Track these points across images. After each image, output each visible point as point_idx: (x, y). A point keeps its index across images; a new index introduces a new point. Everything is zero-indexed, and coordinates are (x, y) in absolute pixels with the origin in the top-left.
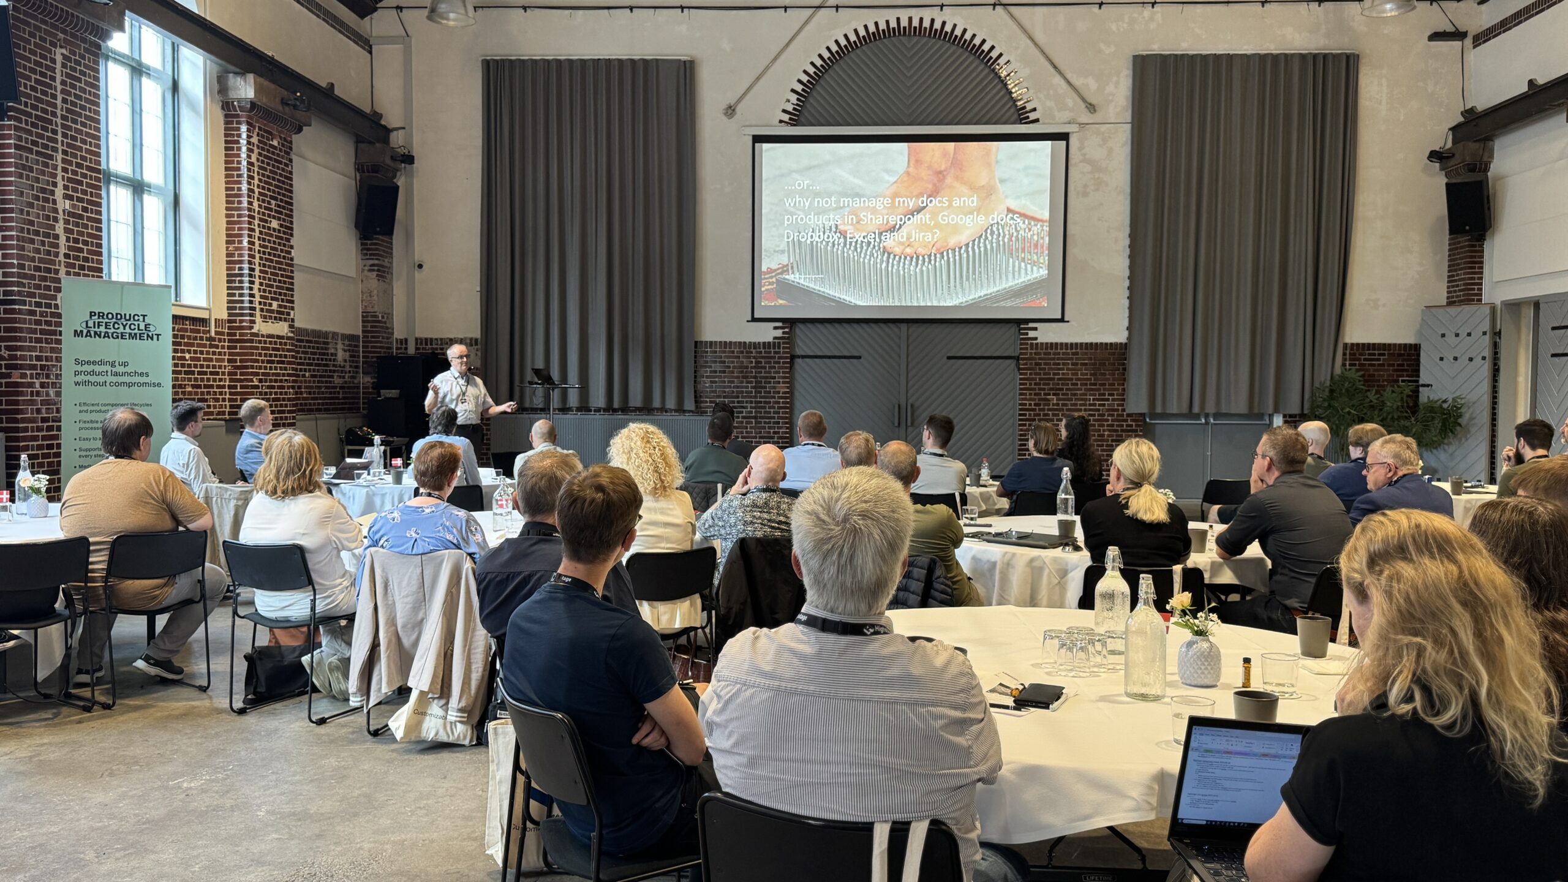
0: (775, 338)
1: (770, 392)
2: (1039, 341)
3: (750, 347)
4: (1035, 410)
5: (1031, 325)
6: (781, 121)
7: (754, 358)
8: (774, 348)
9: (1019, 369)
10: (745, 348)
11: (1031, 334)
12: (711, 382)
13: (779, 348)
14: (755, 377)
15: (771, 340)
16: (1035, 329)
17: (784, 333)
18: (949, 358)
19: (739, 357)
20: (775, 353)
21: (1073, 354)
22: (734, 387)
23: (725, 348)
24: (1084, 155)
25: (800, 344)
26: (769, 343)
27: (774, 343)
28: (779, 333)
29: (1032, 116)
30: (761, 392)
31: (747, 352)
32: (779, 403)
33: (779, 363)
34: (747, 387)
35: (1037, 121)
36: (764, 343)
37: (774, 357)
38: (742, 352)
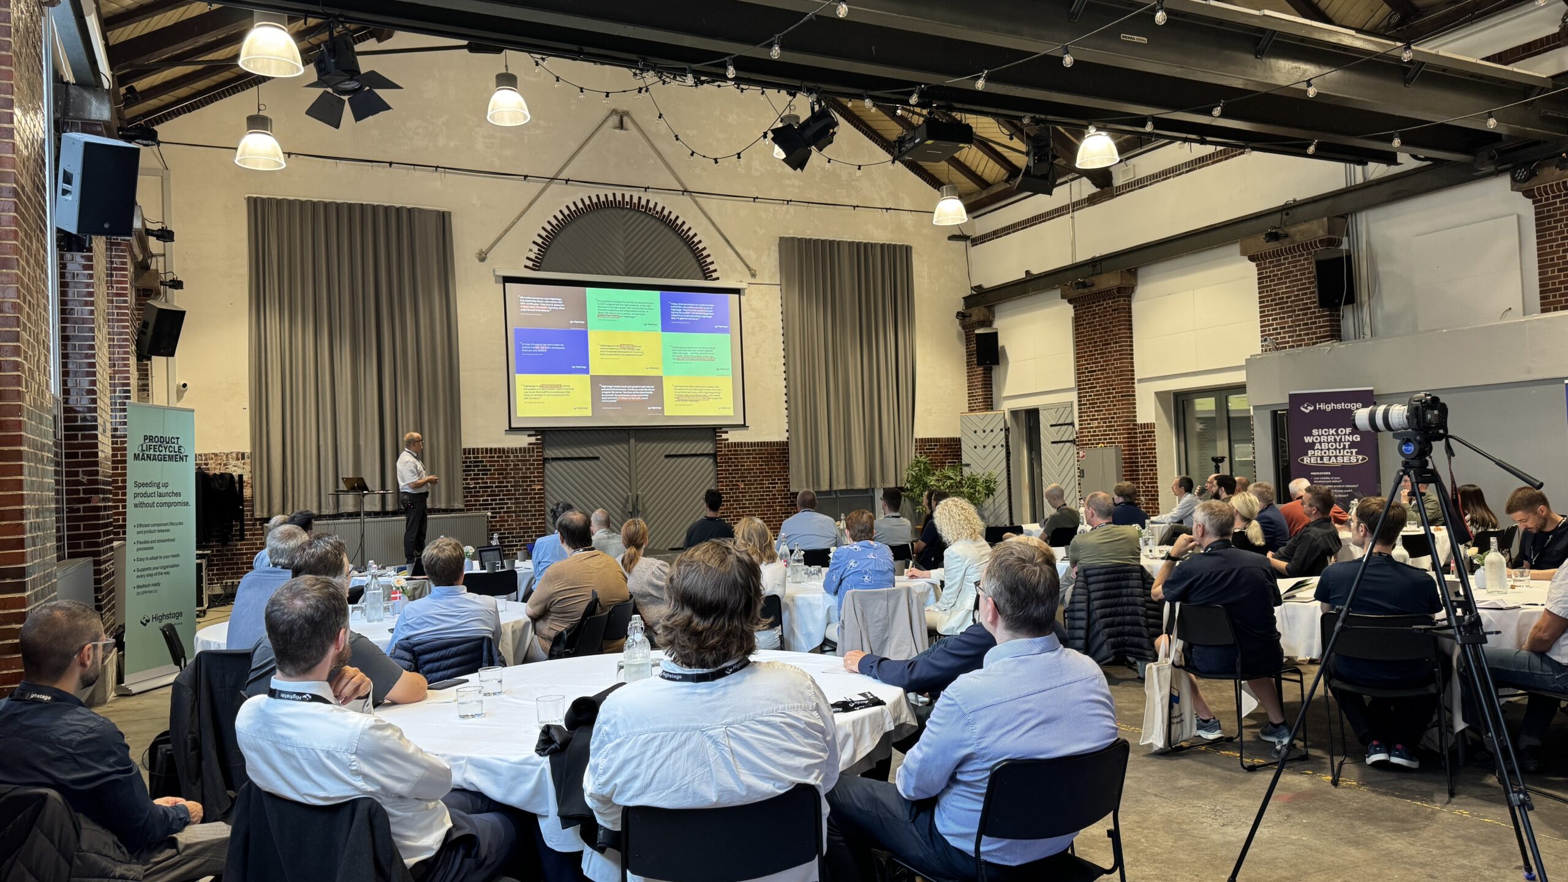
0: (530, 444)
1: (527, 490)
2: (730, 441)
3: (508, 453)
5: (723, 429)
6: (526, 267)
7: (512, 461)
8: (529, 452)
9: (717, 463)
10: (504, 453)
11: (724, 436)
12: (475, 483)
13: (533, 452)
14: (514, 478)
15: (526, 445)
16: (727, 432)
17: (537, 439)
18: (667, 456)
19: (498, 461)
20: (531, 456)
21: (753, 450)
22: (496, 487)
23: (487, 453)
24: (750, 305)
26: (525, 448)
27: (529, 449)
28: (533, 440)
29: (715, 275)
30: (519, 490)
31: (506, 457)
32: (535, 498)
33: (534, 464)
34: (507, 486)
35: (717, 279)
36: (520, 449)
37: (529, 460)
38: (502, 457)
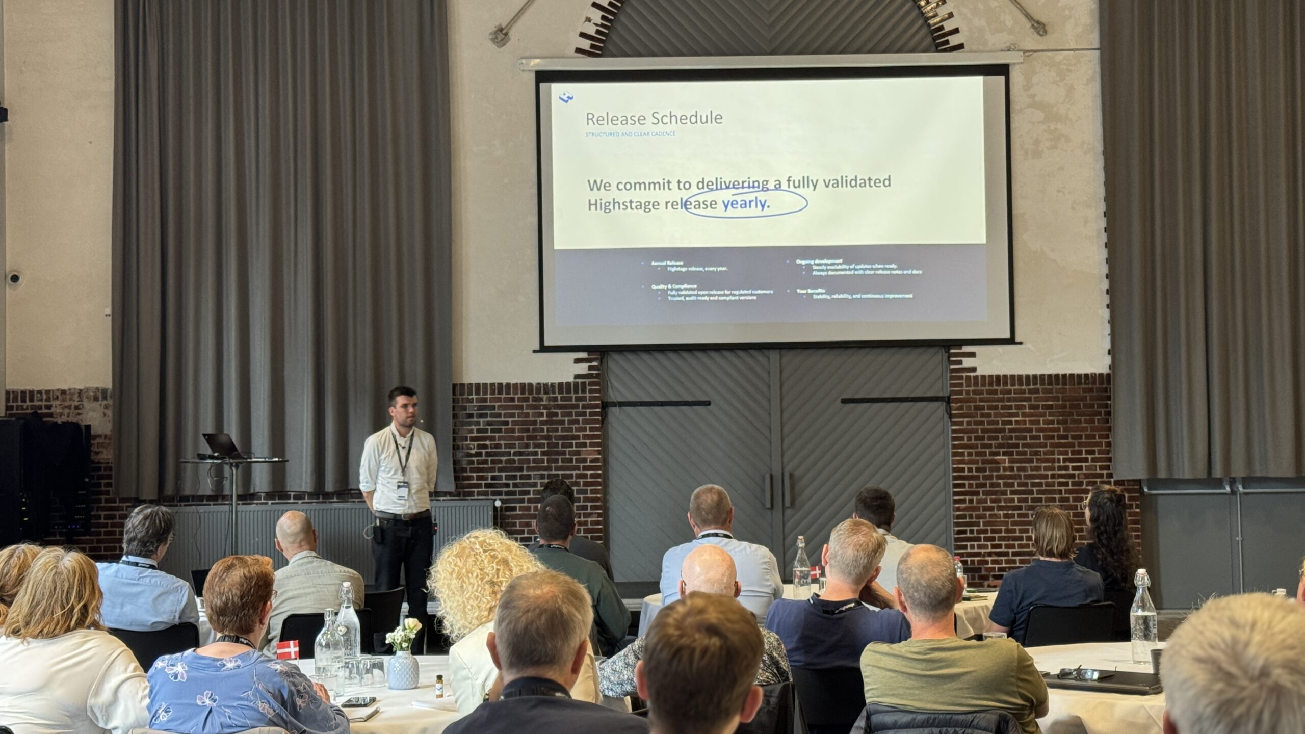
0: (577, 376)
1: (571, 461)
2: (979, 372)
3: (538, 392)
4: (977, 478)
5: (967, 349)
6: (579, 50)
7: (545, 407)
8: (576, 392)
9: (951, 416)
10: (531, 393)
11: (967, 362)
12: (480, 447)
13: (584, 391)
14: (548, 438)
15: (571, 379)
16: (972, 355)
17: (590, 368)
18: (845, 401)
19: (521, 407)
20: (578, 399)
21: (1031, 392)
22: (515, 454)
23: (500, 393)
24: (1033, 96)
25: (615, 384)
26: (568, 384)
27: (576, 384)
28: (583, 369)
29: (954, 40)
30: (556, 461)
31: (535, 399)
32: (585, 476)
33: (584, 414)
34: (536, 453)
35: (960, 47)
36: (560, 384)
37: (577, 406)
38: (527, 400)
